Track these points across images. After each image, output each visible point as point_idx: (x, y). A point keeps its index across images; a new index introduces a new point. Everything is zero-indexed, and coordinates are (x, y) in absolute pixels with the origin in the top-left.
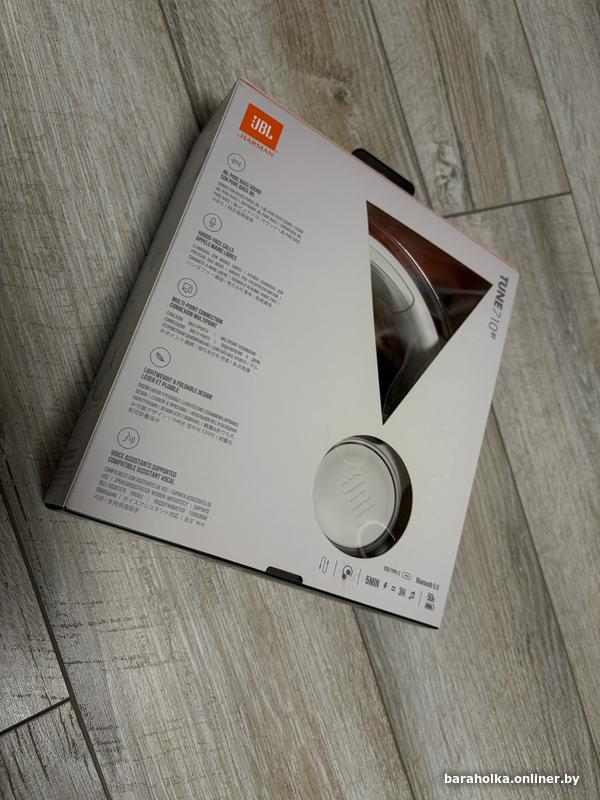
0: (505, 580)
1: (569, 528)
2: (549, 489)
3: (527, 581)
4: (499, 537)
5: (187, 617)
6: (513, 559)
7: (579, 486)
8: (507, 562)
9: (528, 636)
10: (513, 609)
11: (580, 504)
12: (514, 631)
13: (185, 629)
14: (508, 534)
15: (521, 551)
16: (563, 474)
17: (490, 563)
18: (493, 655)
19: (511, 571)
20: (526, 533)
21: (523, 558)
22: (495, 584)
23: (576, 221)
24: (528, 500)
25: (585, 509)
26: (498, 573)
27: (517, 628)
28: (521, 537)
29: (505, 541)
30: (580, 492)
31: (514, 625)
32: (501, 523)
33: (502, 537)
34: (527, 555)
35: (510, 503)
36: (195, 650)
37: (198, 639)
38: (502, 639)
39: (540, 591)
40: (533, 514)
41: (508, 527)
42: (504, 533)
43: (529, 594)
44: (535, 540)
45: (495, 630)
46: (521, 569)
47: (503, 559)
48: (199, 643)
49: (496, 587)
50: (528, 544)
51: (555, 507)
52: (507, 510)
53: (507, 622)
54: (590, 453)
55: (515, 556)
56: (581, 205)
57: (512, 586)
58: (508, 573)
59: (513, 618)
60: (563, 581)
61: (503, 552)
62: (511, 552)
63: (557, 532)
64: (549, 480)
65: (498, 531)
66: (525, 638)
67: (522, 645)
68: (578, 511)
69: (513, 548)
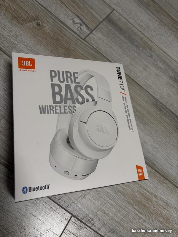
0: (161, 117)
1: (169, 94)
2: (158, 88)
3: (167, 114)
4: (153, 108)
6: (160, 111)
7: (165, 82)
8: (159, 113)
10: (168, 123)
11: (168, 86)
12: (172, 128)
14: (154, 105)
15: (160, 108)
16: (159, 82)
17: (155, 116)
18: (170, 137)
19: (161, 114)
20: (159, 103)
21: (162, 109)
22: (159, 120)
23: (120, 16)
24: (154, 94)
25: (170, 87)
26: (158, 117)
28: (158, 104)
29: (155, 108)
30: (166, 84)
32: (151, 104)
33: (154, 107)
34: (163, 108)
35: (150, 98)
38: (170, 132)
39: (172, 114)
40: (157, 97)
41: (153, 104)
42: (153, 106)
43: (169, 117)
44: (162, 103)
45: (167, 131)
46: (163, 112)
47: (157, 112)
49: (160, 120)
50: (161, 105)
51: (162, 91)
52: (150, 100)
53: (168, 127)
54: (162, 72)
55: (160, 110)
56: (119, 11)
57: (164, 118)
58: (161, 115)
59: (169, 125)
60: (176, 108)
61: (156, 111)
62: (158, 110)
63: (167, 97)
64: (156, 86)
65: (152, 107)
66: (175, 128)
67: (176, 131)
68: (169, 89)
69: (158, 108)
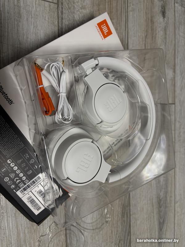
0: (118, 221)
1: (143, 209)
2: (140, 195)
3: (125, 223)
4: (120, 208)
5: (9, 217)
6: (122, 215)
7: (150, 196)
8: (120, 216)
9: (120, 240)
10: (117, 231)
11: (149, 202)
12: (116, 238)
13: (7, 220)
14: (123, 207)
15: (125, 213)
16: (146, 191)
17: (114, 215)
18: (107, 244)
19: (120, 219)
20: (129, 208)
21: (126, 216)
23: (174, 113)
24: (133, 197)
26: (116, 219)
27: (117, 237)
28: (127, 209)
30: (150, 198)
31: (117, 236)
32: (122, 203)
35: (127, 197)
36: (9, 227)
37: (11, 224)
38: (111, 240)
39: (128, 227)
40: (132, 202)
41: (123, 205)
43: (124, 227)
44: (131, 210)
45: (110, 237)
46: (124, 219)
48: (11, 225)
49: (114, 223)
50: (129, 211)
51: (141, 201)
52: (125, 199)
53: (114, 235)
54: (157, 186)
57: (119, 224)
59: (117, 234)
60: (136, 225)
61: (119, 213)
62: (122, 213)
63: (139, 209)
64: (141, 193)
65: (120, 206)
67: (117, 243)
68: (147, 204)
